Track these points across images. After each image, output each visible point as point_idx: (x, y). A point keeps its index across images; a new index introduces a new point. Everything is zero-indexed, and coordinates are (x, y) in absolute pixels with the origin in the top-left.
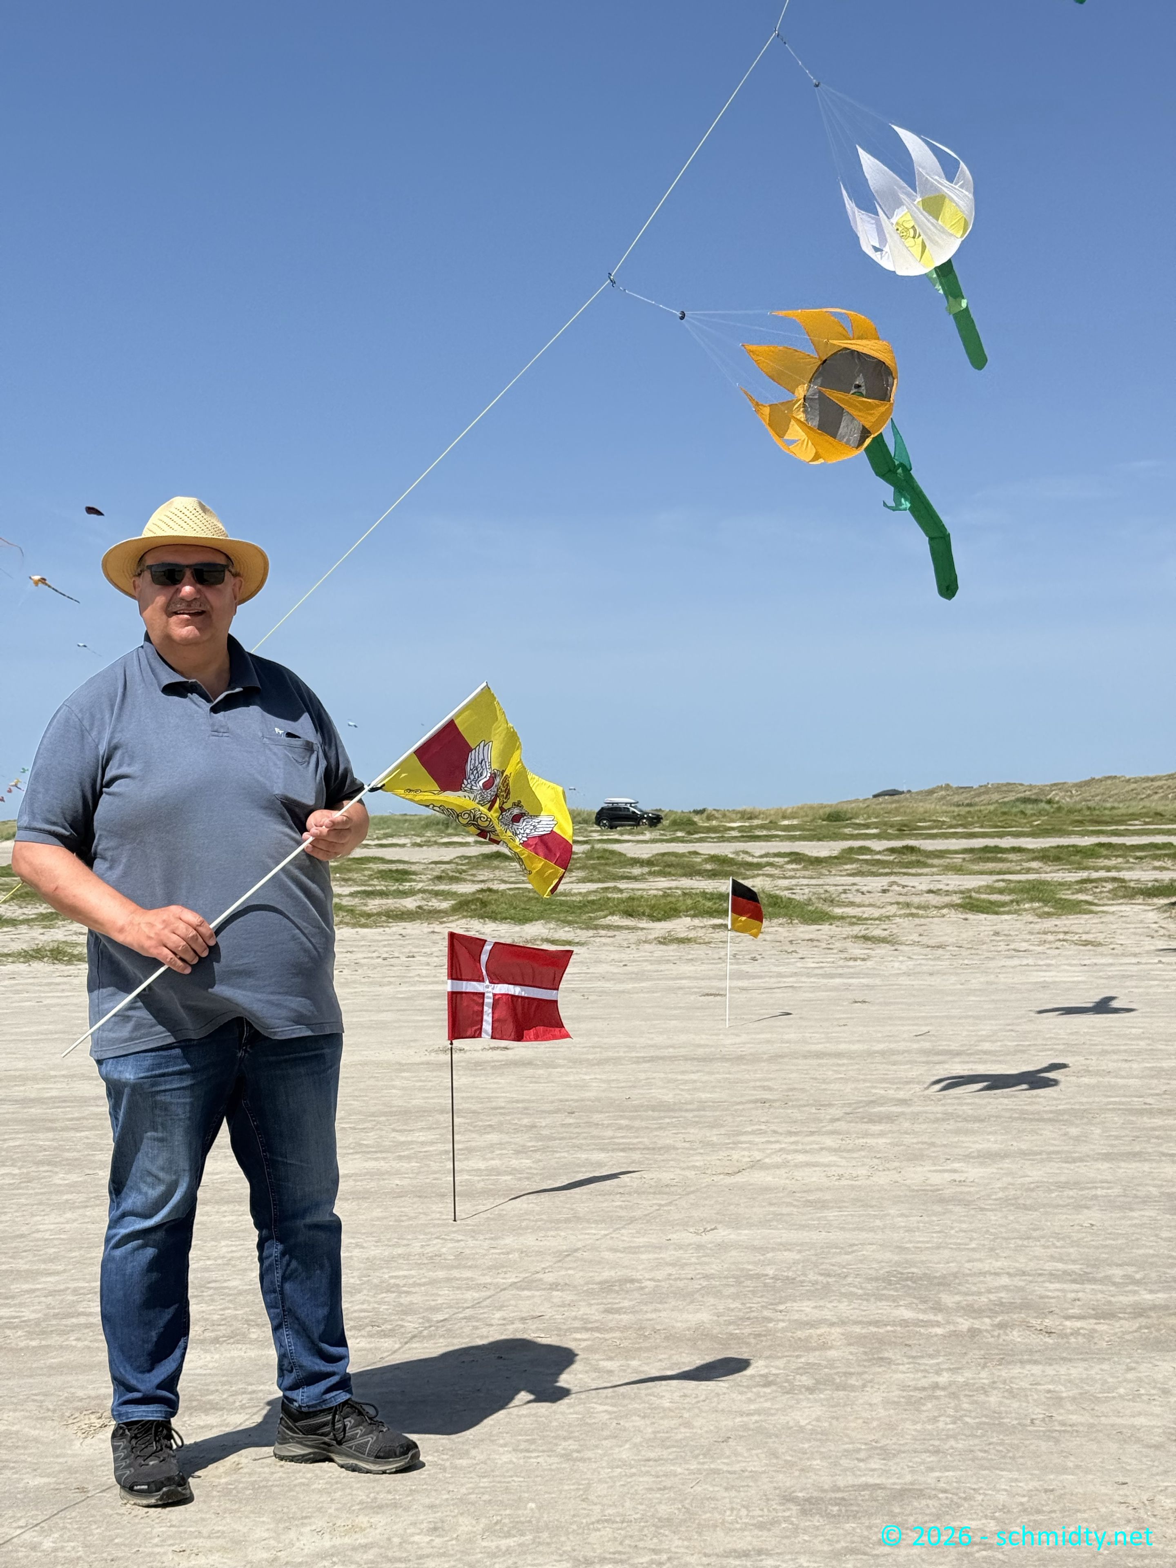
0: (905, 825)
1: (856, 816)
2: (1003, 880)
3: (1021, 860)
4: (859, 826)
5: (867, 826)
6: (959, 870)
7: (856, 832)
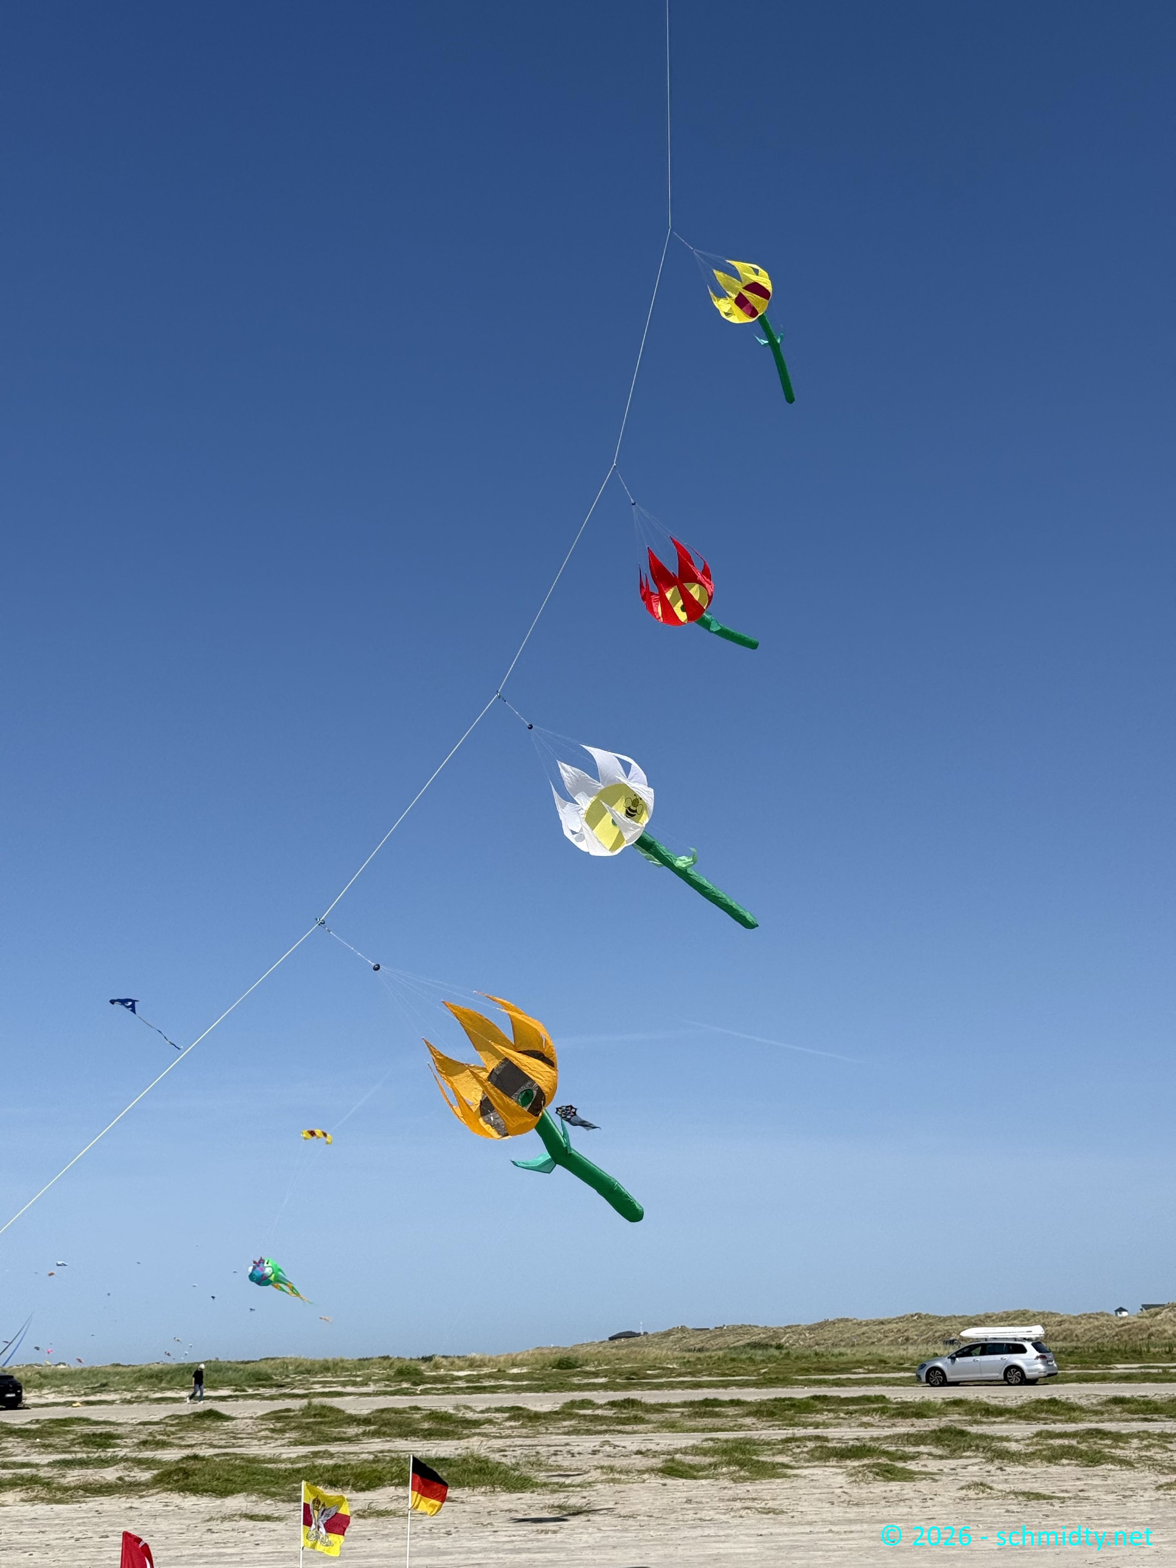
0: (634, 1374)
1: (586, 1363)
2: (711, 1439)
3: (737, 1415)
4: (589, 1374)
5: (596, 1375)
6: (672, 1426)
7: (586, 1381)
